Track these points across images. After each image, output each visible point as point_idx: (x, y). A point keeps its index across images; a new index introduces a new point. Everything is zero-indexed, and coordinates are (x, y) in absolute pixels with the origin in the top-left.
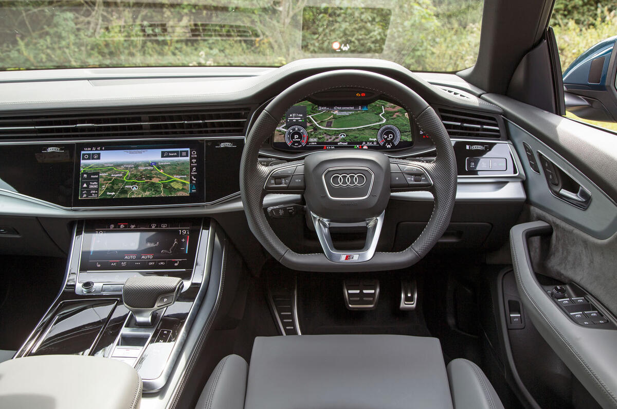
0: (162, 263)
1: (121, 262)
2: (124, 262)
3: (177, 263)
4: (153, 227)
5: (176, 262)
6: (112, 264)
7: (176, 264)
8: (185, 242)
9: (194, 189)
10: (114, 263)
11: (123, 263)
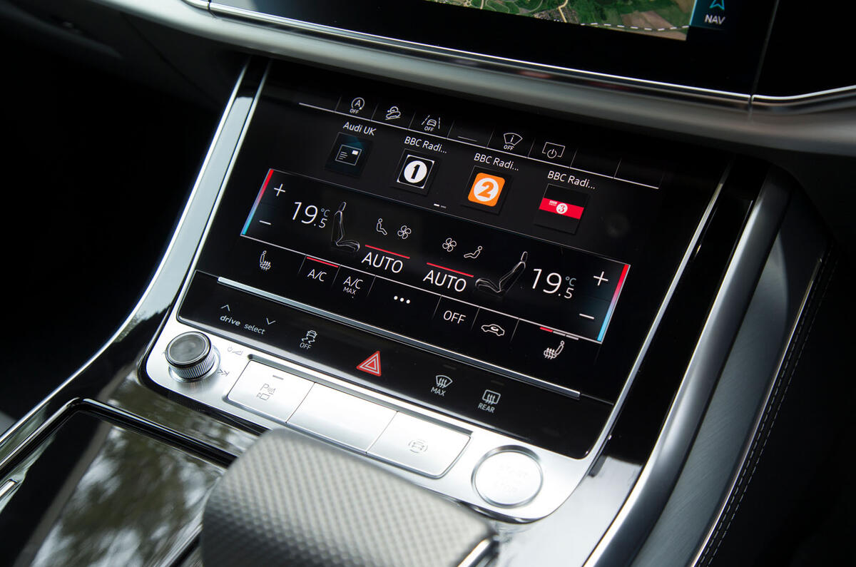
0: (494, 329)
1: (345, 273)
2: (355, 276)
3: (555, 347)
4: (509, 146)
5: (553, 341)
6: (312, 274)
7: (550, 353)
8: (608, 289)
9: (715, 12)
10: (319, 267)
11: (348, 281)
